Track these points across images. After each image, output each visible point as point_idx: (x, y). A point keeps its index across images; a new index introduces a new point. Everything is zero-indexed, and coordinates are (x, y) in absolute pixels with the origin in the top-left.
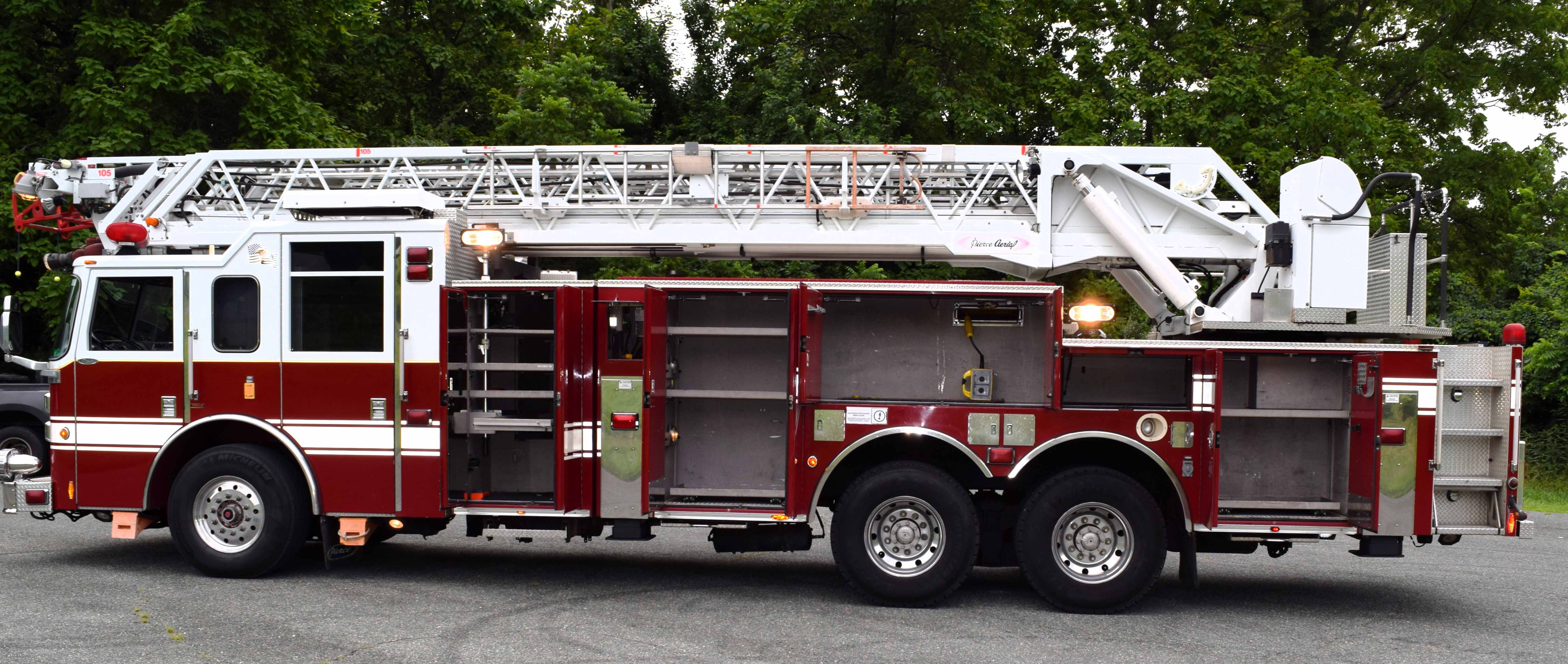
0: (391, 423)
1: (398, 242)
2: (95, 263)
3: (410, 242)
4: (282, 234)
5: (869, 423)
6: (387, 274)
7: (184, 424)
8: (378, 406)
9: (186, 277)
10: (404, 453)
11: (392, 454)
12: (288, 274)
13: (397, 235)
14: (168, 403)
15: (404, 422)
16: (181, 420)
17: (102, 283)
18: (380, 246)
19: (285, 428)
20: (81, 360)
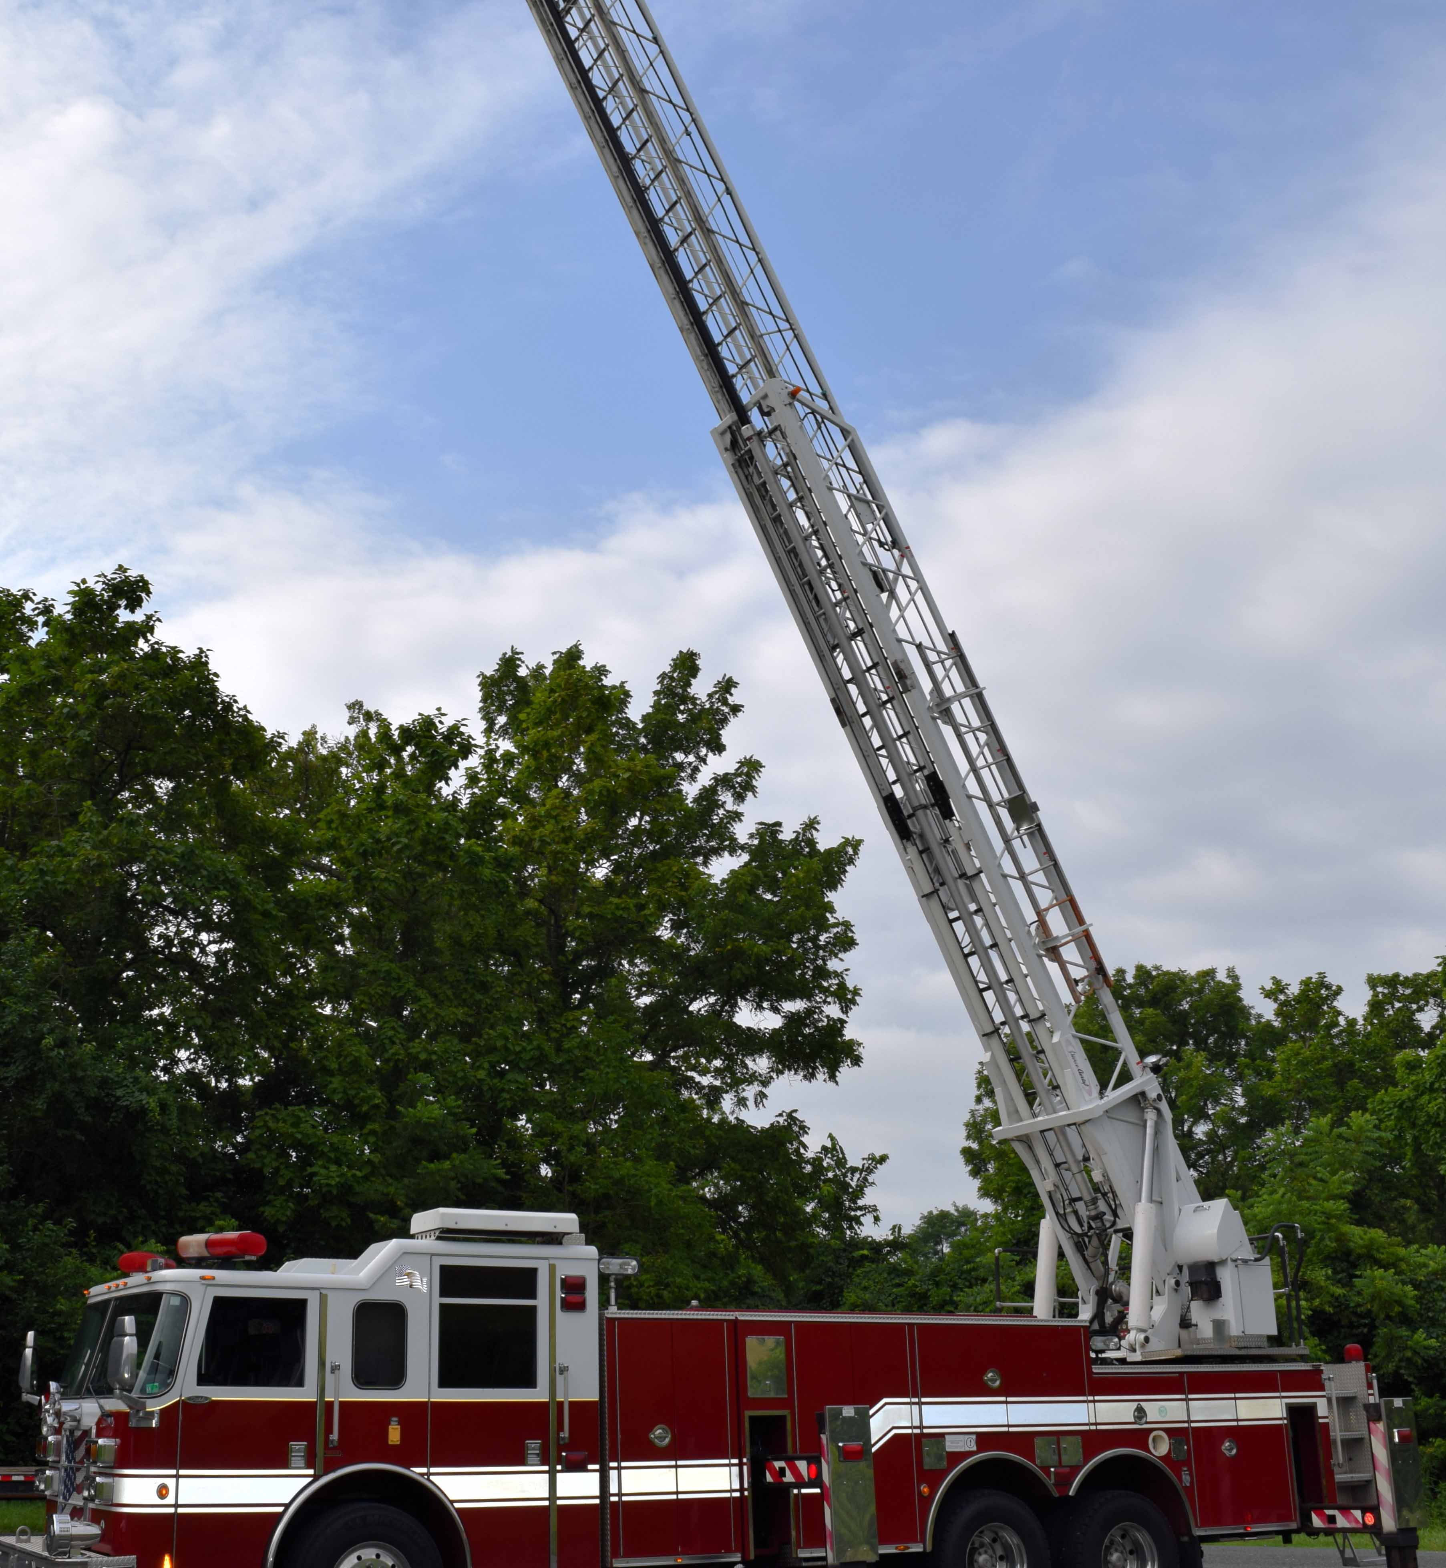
0: (546, 1468)
1: (552, 1269)
2: (213, 1278)
3: (565, 1270)
4: (432, 1255)
5: (962, 1450)
6: (541, 1302)
7: (316, 1478)
8: (533, 1449)
9: (323, 1300)
10: (559, 1502)
11: (546, 1503)
12: (438, 1300)
13: (552, 1262)
14: (299, 1451)
15: (559, 1467)
16: (311, 1472)
17: (219, 1302)
18: (533, 1272)
19: (432, 1478)
20: (189, 1398)
